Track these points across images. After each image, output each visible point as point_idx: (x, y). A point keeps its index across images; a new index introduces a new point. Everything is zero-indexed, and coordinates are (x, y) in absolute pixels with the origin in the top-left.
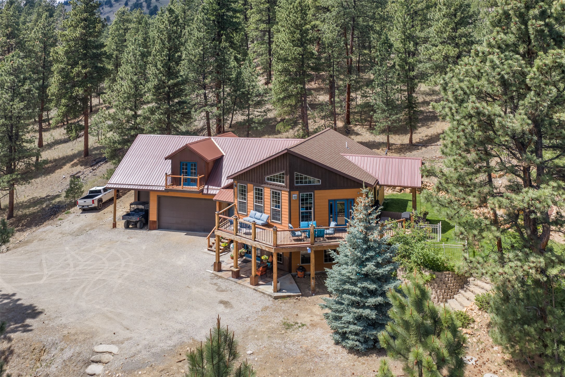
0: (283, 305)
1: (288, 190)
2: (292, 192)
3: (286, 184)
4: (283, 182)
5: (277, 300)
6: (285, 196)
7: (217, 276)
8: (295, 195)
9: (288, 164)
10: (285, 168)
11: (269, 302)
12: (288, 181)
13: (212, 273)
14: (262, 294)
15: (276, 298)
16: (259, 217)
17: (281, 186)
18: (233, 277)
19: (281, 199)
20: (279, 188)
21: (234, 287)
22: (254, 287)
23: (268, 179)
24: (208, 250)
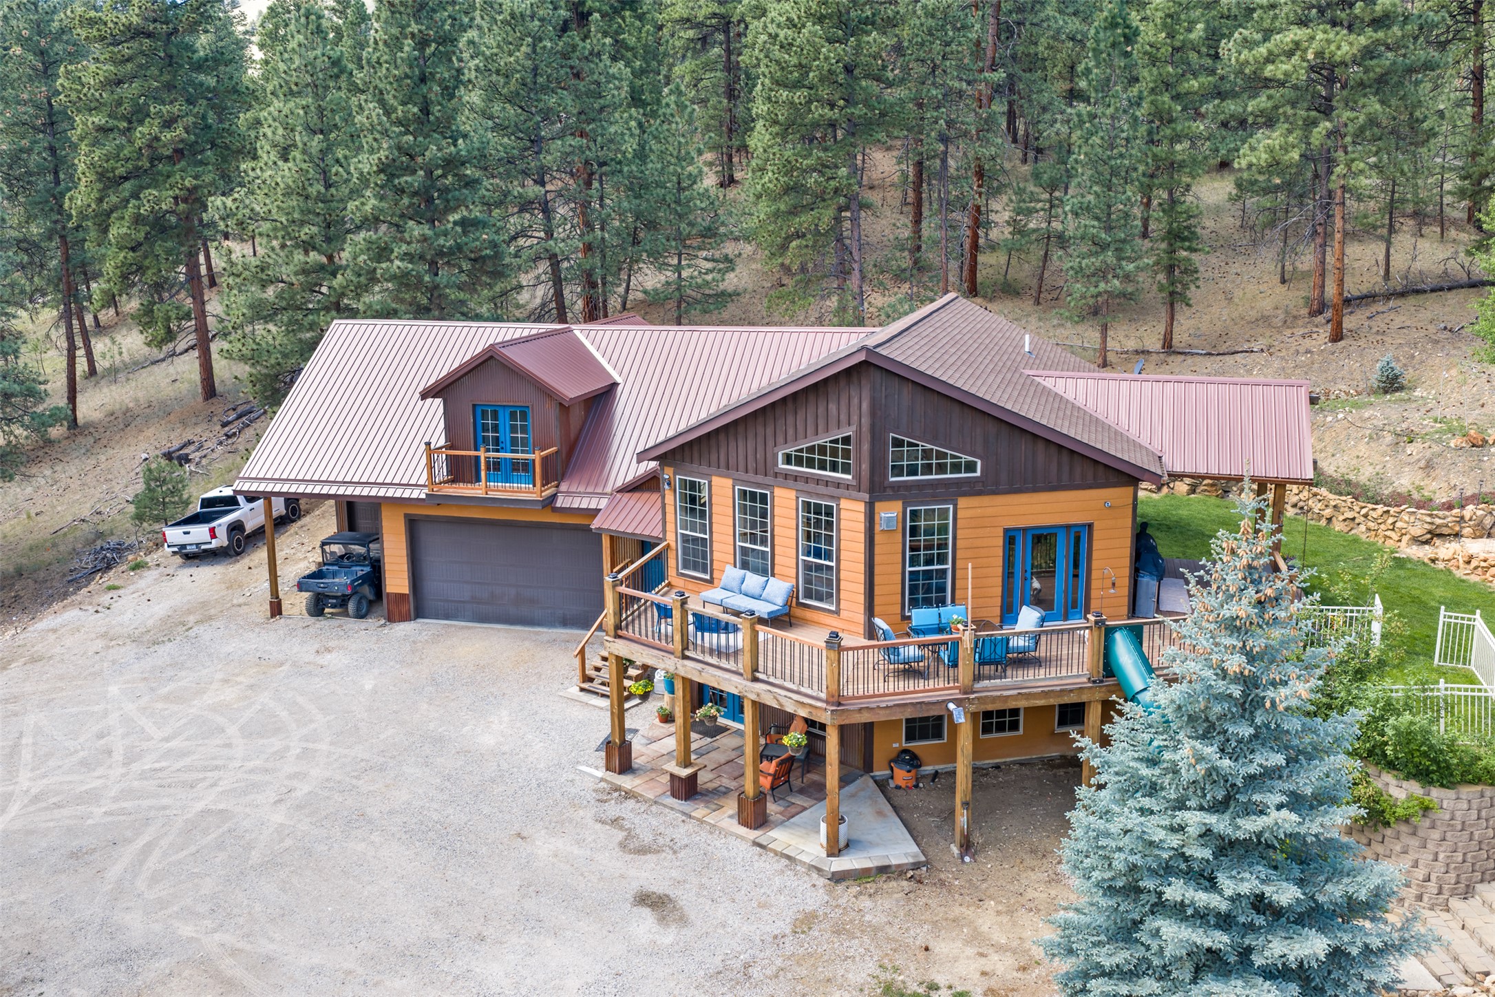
0: (866, 903)
1: (866, 497)
2: (878, 505)
3: (858, 477)
4: (846, 469)
5: (840, 888)
6: (851, 514)
7: (617, 789)
8: (889, 512)
9: (865, 406)
10: (855, 418)
11: (814, 896)
12: (865, 466)
13: (602, 780)
14: (785, 862)
15: (838, 878)
16: (757, 591)
17: (837, 484)
18: (674, 795)
19: (839, 530)
20: (831, 490)
21: (682, 832)
22: (753, 834)
23: (788, 459)
24: (582, 690)
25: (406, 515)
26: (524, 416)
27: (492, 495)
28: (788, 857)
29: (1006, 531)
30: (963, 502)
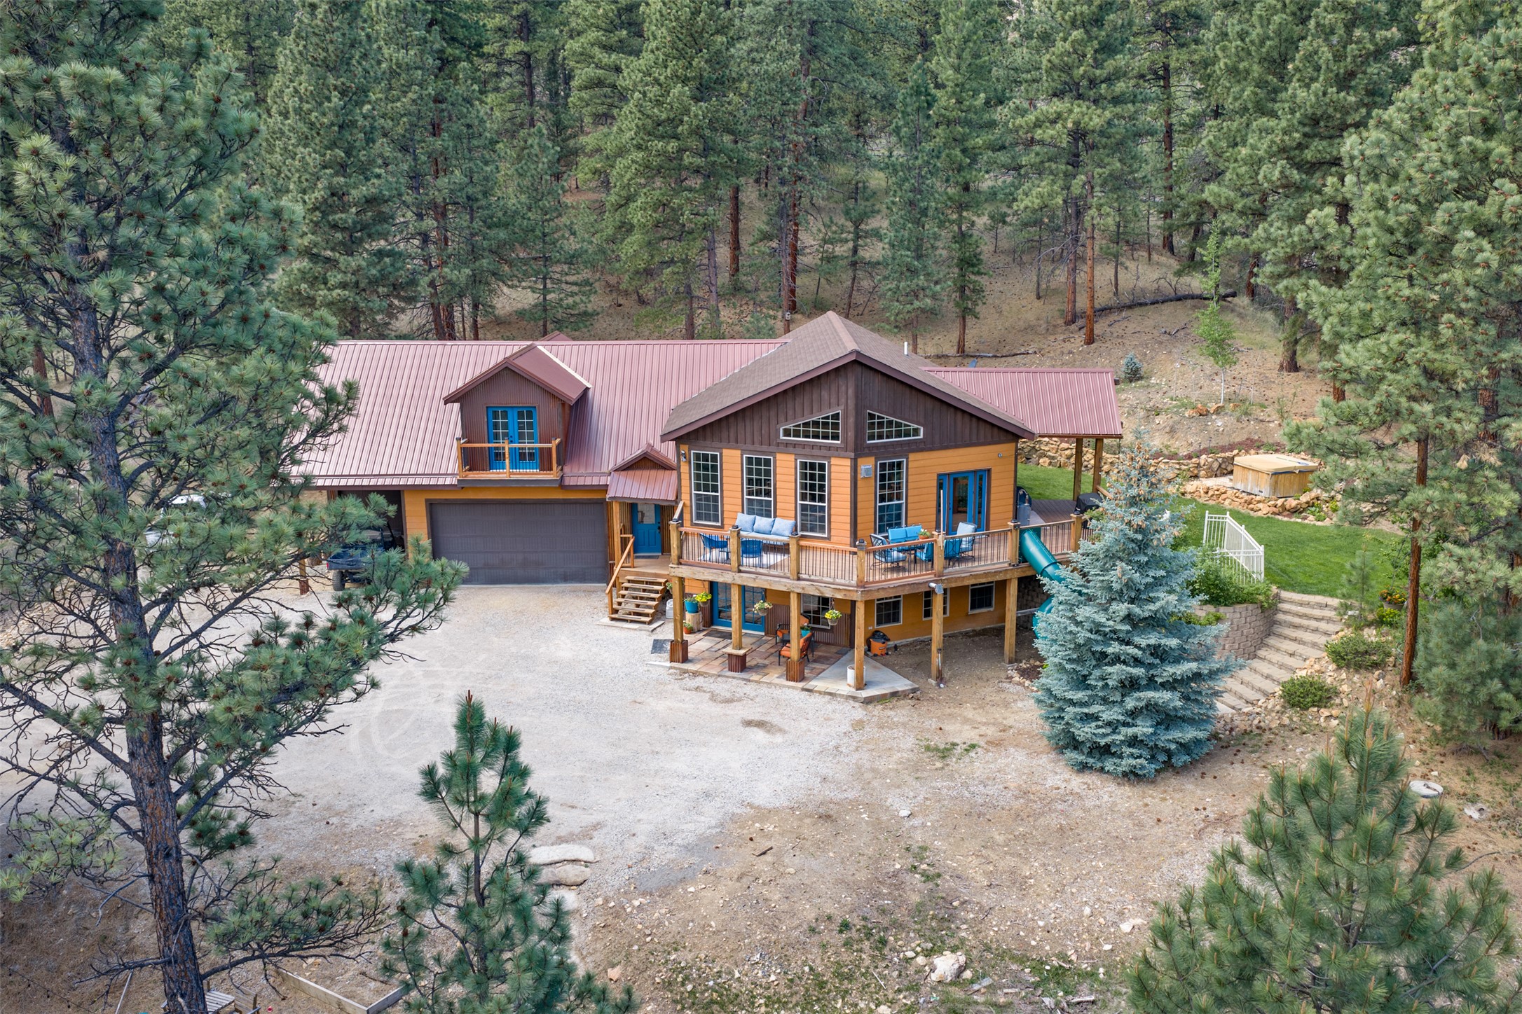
0: (891, 713)
1: (852, 455)
2: (860, 460)
3: (845, 441)
4: (835, 437)
5: (870, 707)
6: (839, 471)
7: (686, 671)
8: (867, 465)
9: (851, 392)
10: (843, 400)
11: (859, 712)
12: (851, 434)
13: (671, 668)
14: (828, 697)
15: (868, 701)
16: (768, 528)
17: (829, 448)
18: (731, 670)
19: (830, 480)
20: (824, 452)
21: (749, 689)
22: (801, 685)
23: (787, 432)
24: (613, 619)
25: (427, 500)
26: (530, 415)
27: (514, 477)
28: (830, 694)
29: (939, 475)
30: (912, 456)
